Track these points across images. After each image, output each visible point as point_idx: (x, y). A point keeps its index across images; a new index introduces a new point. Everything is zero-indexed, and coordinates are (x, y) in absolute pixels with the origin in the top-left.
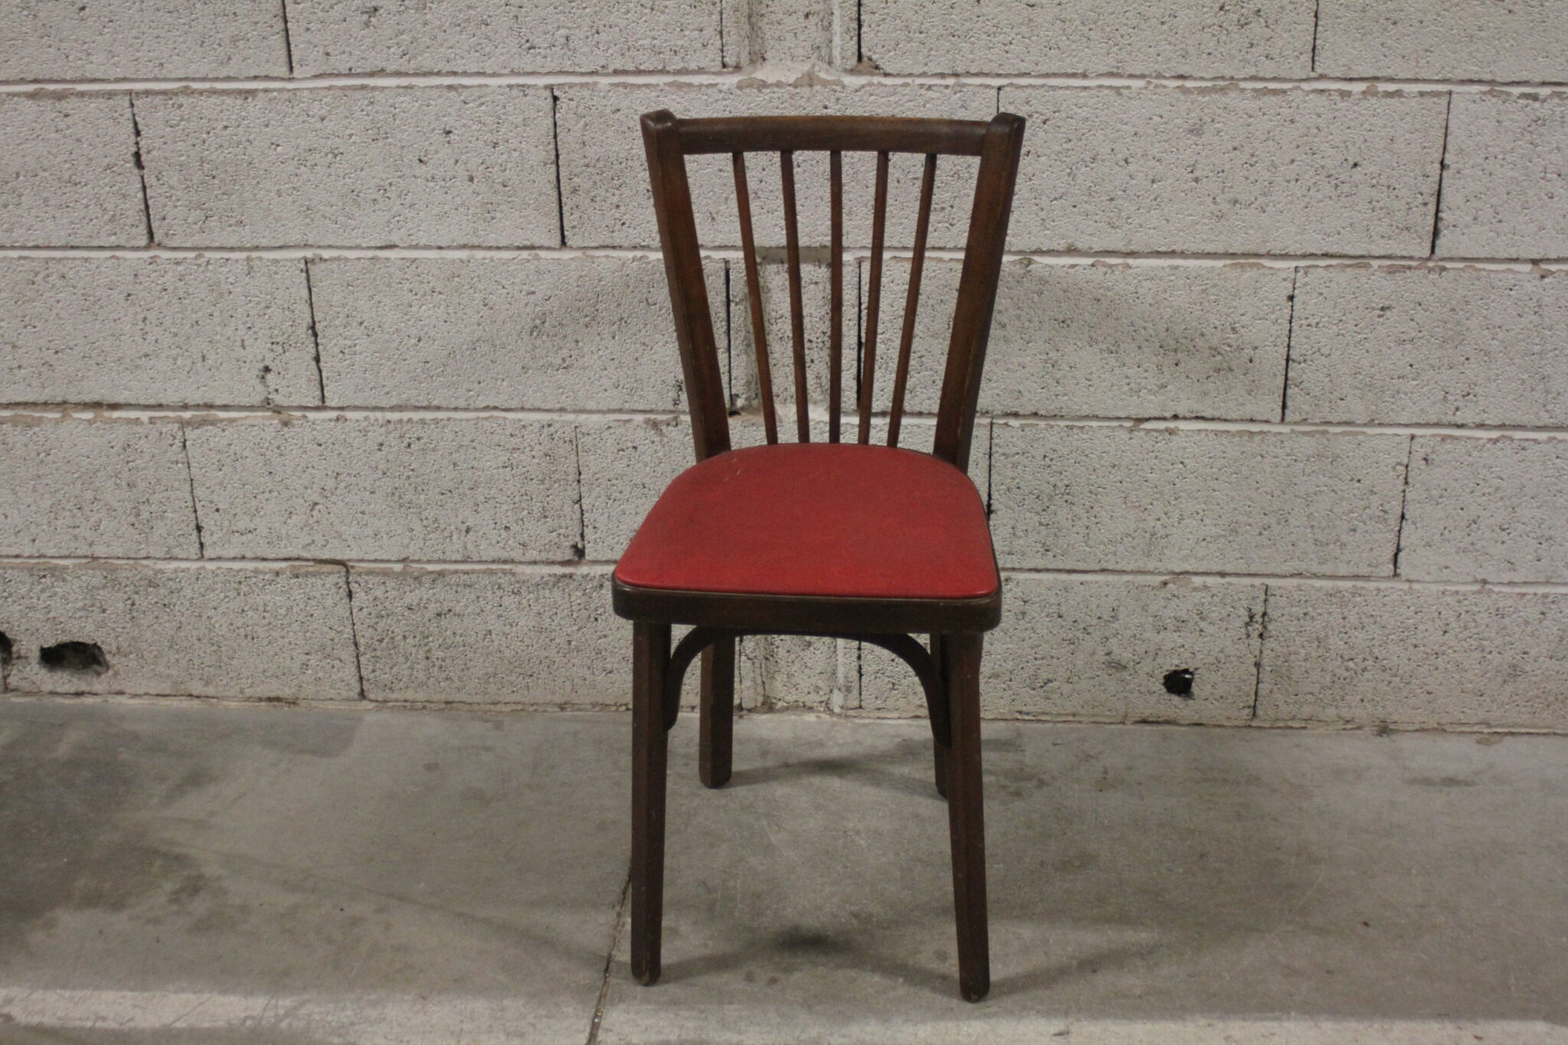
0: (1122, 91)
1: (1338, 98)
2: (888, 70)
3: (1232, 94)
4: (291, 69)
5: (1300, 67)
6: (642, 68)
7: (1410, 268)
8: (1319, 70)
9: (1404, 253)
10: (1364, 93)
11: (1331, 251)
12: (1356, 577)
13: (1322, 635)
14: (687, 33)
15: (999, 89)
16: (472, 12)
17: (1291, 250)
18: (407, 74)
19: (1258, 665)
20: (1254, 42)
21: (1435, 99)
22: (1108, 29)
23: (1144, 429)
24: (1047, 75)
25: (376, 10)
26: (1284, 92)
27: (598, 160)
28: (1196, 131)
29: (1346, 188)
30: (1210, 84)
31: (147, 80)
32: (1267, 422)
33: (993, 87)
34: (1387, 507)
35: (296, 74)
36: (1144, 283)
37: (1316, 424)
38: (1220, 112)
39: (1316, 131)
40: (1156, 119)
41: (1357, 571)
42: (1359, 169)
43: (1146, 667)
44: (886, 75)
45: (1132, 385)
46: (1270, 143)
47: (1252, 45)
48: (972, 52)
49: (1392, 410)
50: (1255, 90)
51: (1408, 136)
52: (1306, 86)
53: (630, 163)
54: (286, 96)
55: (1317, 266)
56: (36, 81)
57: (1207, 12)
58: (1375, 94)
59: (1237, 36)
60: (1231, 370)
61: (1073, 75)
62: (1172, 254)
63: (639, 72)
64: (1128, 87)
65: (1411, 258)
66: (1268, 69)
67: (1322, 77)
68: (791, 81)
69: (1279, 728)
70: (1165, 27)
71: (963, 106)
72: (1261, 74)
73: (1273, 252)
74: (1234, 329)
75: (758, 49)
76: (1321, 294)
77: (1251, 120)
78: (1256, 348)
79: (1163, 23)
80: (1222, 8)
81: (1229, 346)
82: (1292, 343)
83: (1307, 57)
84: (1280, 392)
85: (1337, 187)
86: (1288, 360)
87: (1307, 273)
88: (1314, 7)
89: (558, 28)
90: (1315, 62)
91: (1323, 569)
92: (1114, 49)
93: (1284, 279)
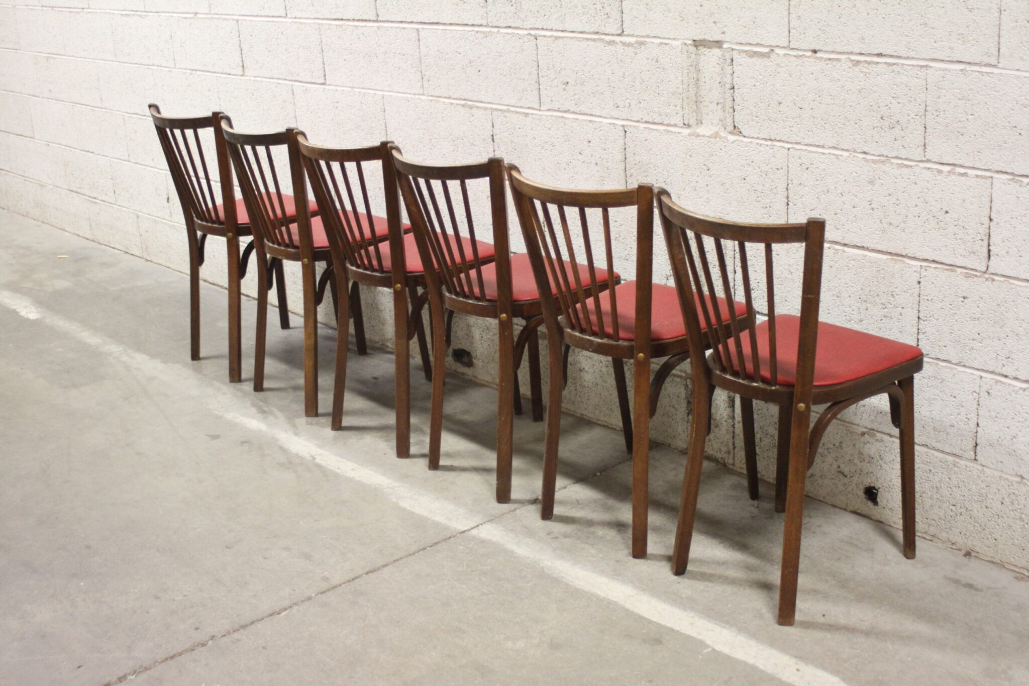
0: (839, 157)
1: (936, 173)
2: (744, 134)
3: (888, 165)
4: (540, 106)
5: (918, 154)
6: (655, 121)
7: (976, 276)
8: (927, 157)
9: (973, 267)
10: (949, 172)
11: (936, 259)
12: (954, 455)
13: (938, 485)
14: (671, 107)
15: (789, 149)
16: (598, 88)
17: (918, 255)
18: (576, 113)
20: (897, 138)
21: (984, 180)
22: (832, 124)
24: (807, 145)
25: (568, 83)
26: (911, 167)
27: (639, 162)
28: (871, 182)
29: (942, 224)
30: (878, 158)
31: (496, 104)
33: (785, 148)
34: (969, 416)
35: (542, 108)
36: (851, 262)
37: (932, 358)
38: (882, 173)
39: (927, 190)
40: (854, 174)
41: (955, 451)
42: (948, 214)
43: (855, 479)
44: (744, 137)
45: (848, 317)
46: (905, 194)
47: (896, 140)
48: (777, 129)
49: (970, 358)
50: (898, 164)
51: (972, 199)
52: (922, 165)
53: (650, 166)
54: (538, 117)
55: (930, 267)
56: (464, 100)
57: (874, 120)
58: (954, 173)
59: (888, 134)
60: (891, 317)
61: (818, 146)
62: (862, 248)
63: (654, 123)
64: (842, 155)
65: (976, 270)
66: (903, 153)
67: (928, 161)
68: (709, 135)
69: (919, 536)
70: (856, 126)
71: (773, 156)
72: (900, 156)
73: (909, 255)
74: (892, 295)
75: (699, 118)
76: (933, 283)
77: (896, 180)
78: (903, 308)
79: (856, 123)
80: (882, 118)
81: (890, 304)
82: (920, 309)
83: (921, 149)
84: (916, 335)
85: (938, 223)
86: (919, 318)
87: (926, 270)
88: (923, 122)
89: (627, 99)
90: (925, 152)
91: (937, 445)
92: (835, 135)
93: (915, 271)
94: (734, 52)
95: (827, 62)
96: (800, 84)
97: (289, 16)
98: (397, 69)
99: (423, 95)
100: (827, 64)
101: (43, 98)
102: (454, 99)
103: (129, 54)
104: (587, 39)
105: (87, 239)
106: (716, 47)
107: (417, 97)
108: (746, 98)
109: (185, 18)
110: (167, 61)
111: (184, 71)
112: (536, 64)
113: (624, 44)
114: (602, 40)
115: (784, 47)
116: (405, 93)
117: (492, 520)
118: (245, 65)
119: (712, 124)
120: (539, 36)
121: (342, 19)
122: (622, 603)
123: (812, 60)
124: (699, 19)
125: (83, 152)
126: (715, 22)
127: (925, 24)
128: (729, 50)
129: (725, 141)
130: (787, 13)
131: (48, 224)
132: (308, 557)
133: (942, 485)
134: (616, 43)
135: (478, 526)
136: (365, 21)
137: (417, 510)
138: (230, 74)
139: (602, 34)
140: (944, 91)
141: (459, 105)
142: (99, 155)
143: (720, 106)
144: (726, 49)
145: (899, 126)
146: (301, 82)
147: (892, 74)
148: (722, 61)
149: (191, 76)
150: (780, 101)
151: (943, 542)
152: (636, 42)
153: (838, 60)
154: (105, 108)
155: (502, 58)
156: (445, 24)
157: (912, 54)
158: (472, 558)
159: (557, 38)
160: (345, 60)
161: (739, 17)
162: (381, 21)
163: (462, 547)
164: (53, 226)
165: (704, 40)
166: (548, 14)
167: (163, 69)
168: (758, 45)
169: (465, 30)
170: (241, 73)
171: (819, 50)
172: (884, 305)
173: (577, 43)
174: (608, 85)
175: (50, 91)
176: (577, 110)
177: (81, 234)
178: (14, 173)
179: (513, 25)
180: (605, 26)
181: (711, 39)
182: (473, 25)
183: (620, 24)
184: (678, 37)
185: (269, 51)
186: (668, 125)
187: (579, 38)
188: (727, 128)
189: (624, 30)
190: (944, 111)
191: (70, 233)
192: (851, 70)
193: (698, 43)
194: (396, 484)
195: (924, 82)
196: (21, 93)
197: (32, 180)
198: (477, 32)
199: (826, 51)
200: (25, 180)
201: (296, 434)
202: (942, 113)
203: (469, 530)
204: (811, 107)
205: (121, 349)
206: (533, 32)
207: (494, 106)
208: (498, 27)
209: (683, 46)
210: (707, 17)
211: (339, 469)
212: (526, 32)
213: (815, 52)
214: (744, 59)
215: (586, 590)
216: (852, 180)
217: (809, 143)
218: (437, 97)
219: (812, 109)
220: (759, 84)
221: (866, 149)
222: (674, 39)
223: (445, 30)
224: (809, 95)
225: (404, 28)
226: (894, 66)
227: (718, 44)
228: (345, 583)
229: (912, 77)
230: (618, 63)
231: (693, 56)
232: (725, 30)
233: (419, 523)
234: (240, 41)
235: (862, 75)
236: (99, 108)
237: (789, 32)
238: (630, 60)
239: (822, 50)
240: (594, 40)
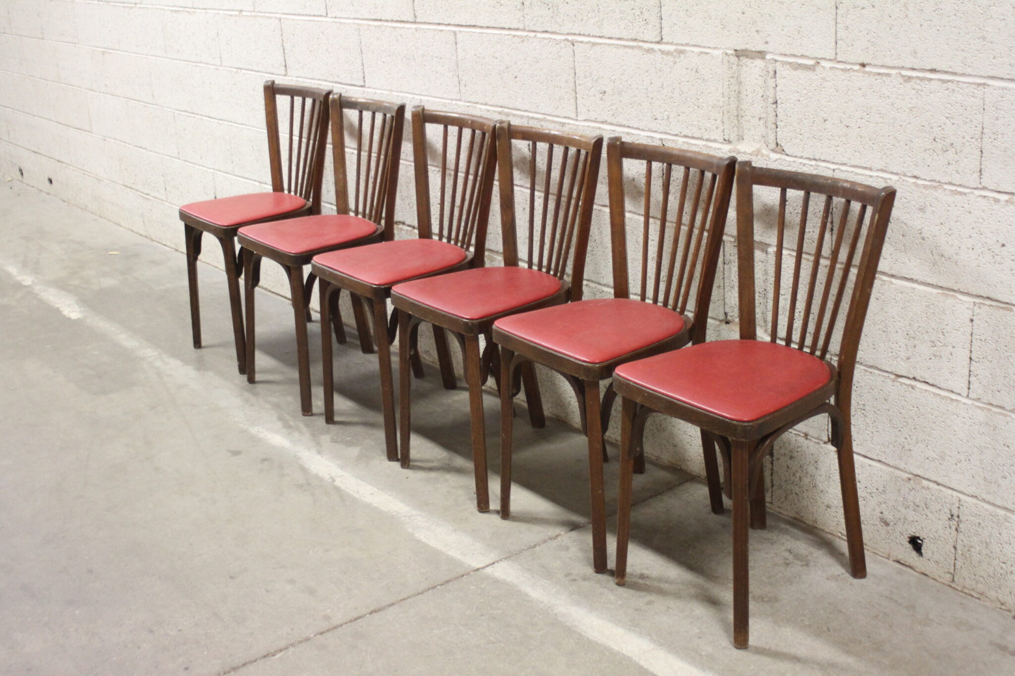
1: (993, 202)
2: (787, 152)
3: (940, 191)
4: (577, 116)
5: (973, 180)
6: (694, 135)
8: (983, 184)
10: (1007, 201)
11: (991, 296)
12: (1006, 509)
13: (988, 540)
14: (710, 121)
15: (834, 170)
16: (636, 98)
17: (971, 291)
19: (955, 548)
20: (950, 162)
22: (881, 145)
23: (900, 382)
24: (854, 166)
25: (605, 93)
26: (965, 194)
27: (677, 179)
28: (922, 210)
29: (998, 258)
30: (929, 183)
31: (533, 112)
32: (959, 394)
33: (830, 169)
35: (579, 118)
36: (900, 295)
37: (984, 403)
38: (933, 200)
39: (982, 220)
40: (904, 200)
41: (1006, 506)
42: (1005, 248)
43: (899, 527)
44: (788, 155)
45: (894, 354)
46: (958, 223)
47: (949, 164)
48: (822, 148)
50: (951, 191)
52: (977, 192)
54: (575, 127)
55: (984, 304)
56: (501, 107)
57: (926, 142)
58: (1013, 203)
59: (941, 157)
60: (941, 357)
61: (865, 168)
62: (911, 280)
63: (693, 138)
64: (890, 179)
66: (957, 179)
67: (984, 188)
68: (750, 152)
69: (966, 593)
70: (907, 147)
72: (953, 182)
73: (961, 290)
74: (943, 332)
75: (740, 133)
76: (987, 322)
77: (948, 208)
78: (954, 347)
79: (906, 145)
80: (934, 140)
81: (940, 342)
82: (972, 349)
83: (977, 175)
84: (967, 378)
85: (994, 257)
86: (971, 359)
87: (979, 307)
88: (980, 146)
89: (665, 111)
90: (981, 178)
91: (988, 497)
92: (884, 156)
93: (968, 308)
94: (778, 64)
95: (876, 77)
96: (847, 100)
97: (329, 15)
98: (435, 73)
99: (460, 100)
100: (876, 80)
101: (99, 92)
102: (491, 105)
103: (179, 51)
104: (625, 46)
105: (141, 235)
106: (759, 58)
107: (454, 102)
108: (789, 114)
109: (231, 15)
110: (214, 58)
111: (230, 69)
112: (573, 71)
113: (663, 52)
114: (640, 47)
115: (830, 60)
116: (442, 98)
117: (510, 557)
118: (287, 65)
119: (754, 140)
120: (576, 42)
121: (381, 20)
122: (636, 659)
123: (860, 74)
124: (741, 27)
125: (137, 148)
126: (757, 31)
127: (984, 38)
128: (772, 62)
129: (767, 159)
130: (834, 22)
131: (105, 218)
132: (311, 591)
133: (992, 541)
134: (655, 51)
135: (494, 563)
136: (403, 22)
137: (432, 543)
138: (273, 74)
139: (640, 41)
140: (1002, 112)
141: (495, 112)
142: (151, 151)
143: (762, 121)
144: (769, 60)
145: (953, 150)
146: (341, 83)
147: (947, 92)
148: (764, 72)
149: (236, 75)
150: (825, 118)
151: (992, 601)
152: (675, 50)
153: (888, 75)
154: (157, 105)
155: (538, 64)
156: (481, 27)
157: (969, 71)
158: (482, 600)
159: (594, 44)
160: (384, 62)
161: (783, 26)
162: (418, 23)
163: (474, 587)
164: (109, 220)
165: (746, 50)
166: (585, 18)
167: (210, 66)
168: (802, 56)
169: (501, 34)
170: (283, 72)
171: (868, 64)
172: (933, 342)
173: (614, 50)
174: (646, 95)
175: (106, 85)
176: (615, 121)
177: (135, 230)
178: (73, 167)
179: (550, 29)
180: (643, 32)
181: (753, 49)
182: (510, 29)
183: (659, 31)
184: (719, 47)
185: (311, 51)
186: (707, 140)
187: (617, 45)
188: (769, 145)
189: (663, 37)
190: (1003, 134)
191: (125, 228)
192: (902, 86)
193: (739, 53)
194: (414, 513)
195: (981, 102)
196: (79, 87)
197: (90, 174)
198: (514, 36)
199: (875, 65)
200: (84, 174)
201: (319, 453)
202: (1000, 136)
203: (483, 568)
204: (858, 126)
205: (156, 353)
206: (570, 38)
207: (531, 115)
208: (535, 31)
209: (724, 55)
210: (749, 25)
211: (358, 493)
212: (563, 37)
213: (863, 65)
214: (788, 72)
215: (600, 642)
216: (901, 206)
217: (855, 164)
218: (474, 103)
219: (859, 128)
220: (803, 99)
221: (916, 173)
222: (715, 48)
223: (482, 33)
224: (857, 113)
225: (441, 31)
226: (949, 83)
227: (761, 54)
228: (346, 623)
229: (968, 95)
230: (657, 73)
231: (735, 67)
232: (768, 39)
233: (433, 557)
234: (283, 40)
235: (914, 92)
236: (151, 104)
237: (836, 43)
238: (669, 70)
239: (871, 64)
240: (632, 47)
